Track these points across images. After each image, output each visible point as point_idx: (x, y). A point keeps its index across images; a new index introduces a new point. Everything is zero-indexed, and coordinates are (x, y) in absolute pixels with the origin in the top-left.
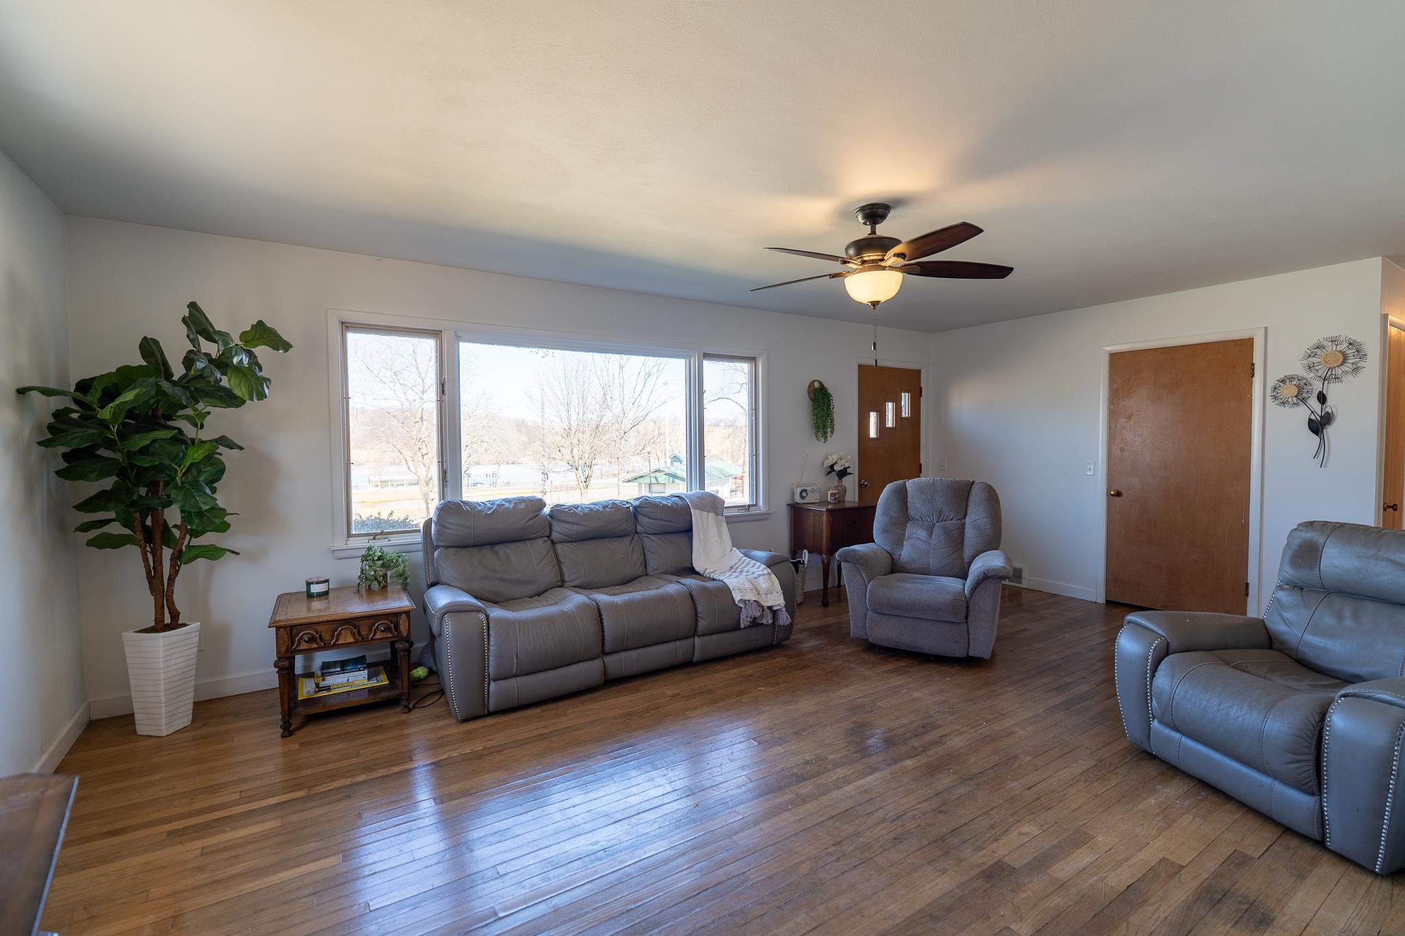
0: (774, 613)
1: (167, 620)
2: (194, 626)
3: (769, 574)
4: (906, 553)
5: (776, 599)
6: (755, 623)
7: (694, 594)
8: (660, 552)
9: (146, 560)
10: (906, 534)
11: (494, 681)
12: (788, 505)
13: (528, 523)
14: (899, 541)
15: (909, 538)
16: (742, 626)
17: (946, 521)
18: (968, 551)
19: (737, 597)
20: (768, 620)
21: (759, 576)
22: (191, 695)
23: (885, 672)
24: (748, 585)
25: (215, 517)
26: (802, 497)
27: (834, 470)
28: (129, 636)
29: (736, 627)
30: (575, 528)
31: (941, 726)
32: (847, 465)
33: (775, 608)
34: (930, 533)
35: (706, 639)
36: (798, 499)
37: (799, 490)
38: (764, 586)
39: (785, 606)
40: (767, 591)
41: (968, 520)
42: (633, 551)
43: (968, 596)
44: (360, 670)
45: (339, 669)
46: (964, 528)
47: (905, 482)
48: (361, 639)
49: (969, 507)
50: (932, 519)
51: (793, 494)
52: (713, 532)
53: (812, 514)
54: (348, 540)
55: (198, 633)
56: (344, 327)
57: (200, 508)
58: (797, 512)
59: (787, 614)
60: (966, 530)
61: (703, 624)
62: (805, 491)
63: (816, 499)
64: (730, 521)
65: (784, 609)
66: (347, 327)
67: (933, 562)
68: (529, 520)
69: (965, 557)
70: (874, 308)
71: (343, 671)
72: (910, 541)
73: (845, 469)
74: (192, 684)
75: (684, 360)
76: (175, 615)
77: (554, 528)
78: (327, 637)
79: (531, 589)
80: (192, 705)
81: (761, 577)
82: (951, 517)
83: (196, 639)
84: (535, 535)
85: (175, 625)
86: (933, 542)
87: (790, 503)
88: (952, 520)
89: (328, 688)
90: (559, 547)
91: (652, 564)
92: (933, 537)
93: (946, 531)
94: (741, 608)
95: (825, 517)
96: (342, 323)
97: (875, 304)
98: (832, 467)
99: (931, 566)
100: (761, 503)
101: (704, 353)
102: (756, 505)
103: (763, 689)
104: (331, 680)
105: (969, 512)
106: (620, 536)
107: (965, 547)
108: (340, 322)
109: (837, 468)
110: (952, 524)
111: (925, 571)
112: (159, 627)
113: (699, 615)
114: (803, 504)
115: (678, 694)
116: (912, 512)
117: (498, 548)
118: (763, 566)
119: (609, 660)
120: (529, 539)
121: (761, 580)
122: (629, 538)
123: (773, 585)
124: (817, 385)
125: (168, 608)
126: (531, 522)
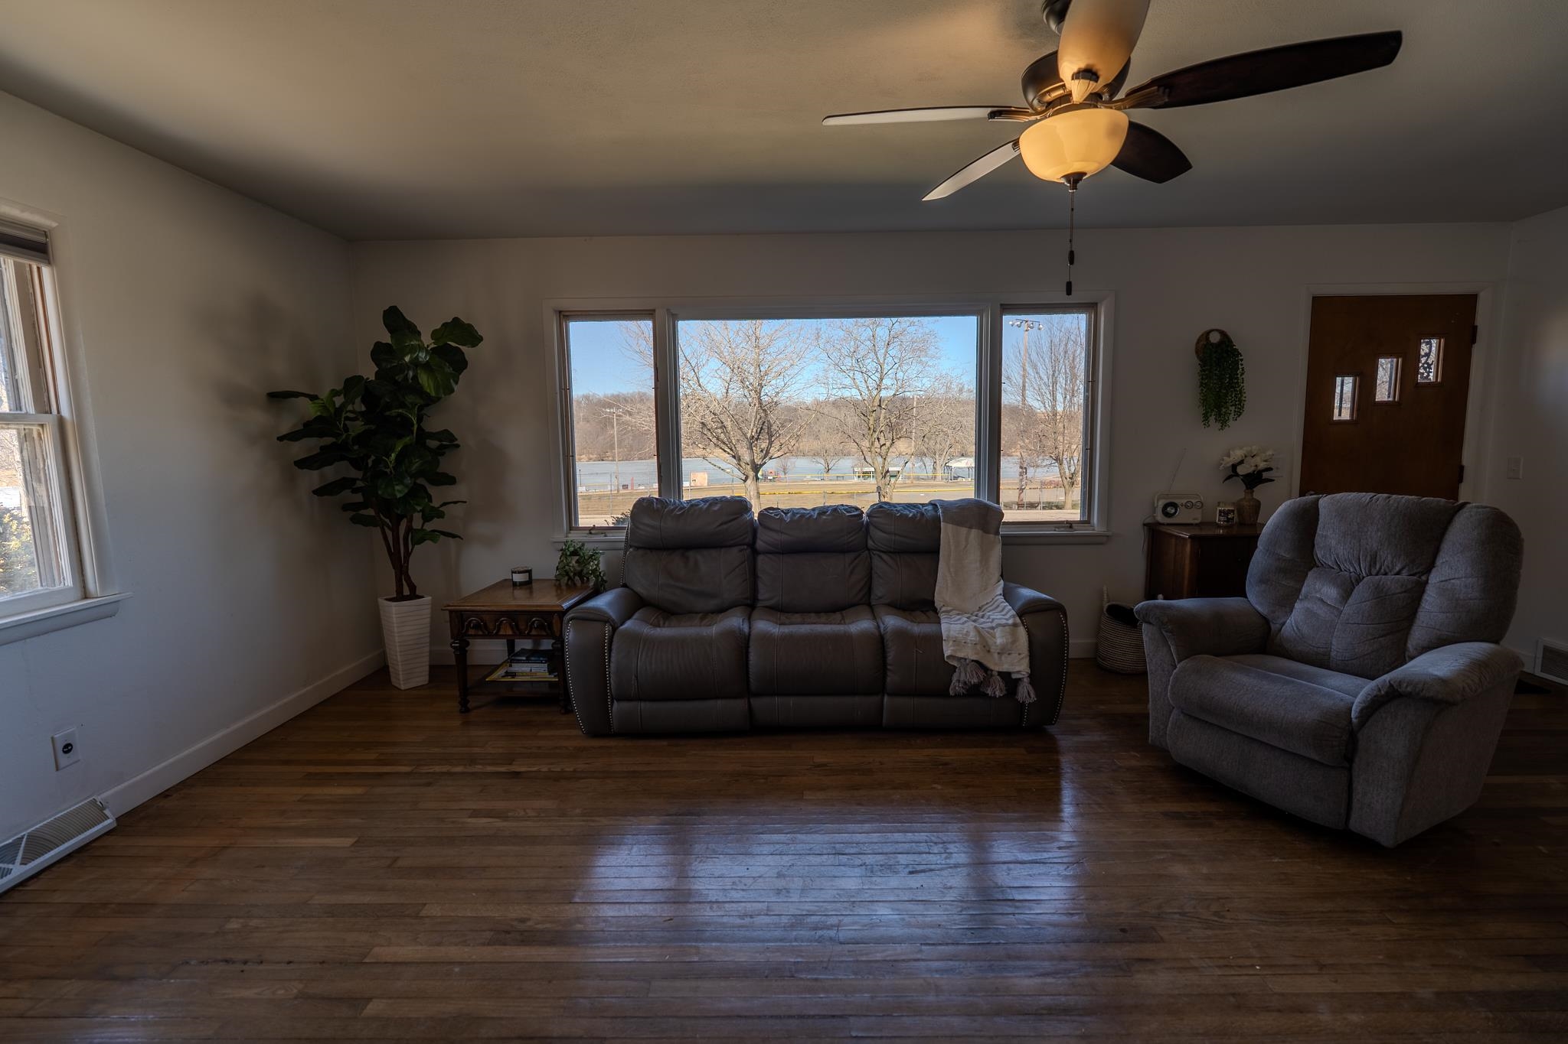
0: (1010, 682)
1: (406, 592)
2: (428, 599)
3: (1015, 625)
4: (1295, 623)
5: (1019, 665)
6: (974, 691)
7: (887, 637)
8: (889, 577)
9: (385, 538)
10: (1304, 590)
11: (618, 700)
12: (1144, 525)
13: (720, 528)
14: (1287, 602)
15: (1306, 597)
16: (951, 693)
17: (1386, 574)
18: (1418, 635)
19: (948, 650)
20: (997, 690)
21: (999, 625)
22: (427, 659)
23: (1166, 814)
24: (973, 636)
25: (417, 505)
26: (1166, 514)
27: (1237, 475)
28: (381, 601)
29: (943, 693)
30: (784, 537)
31: (1162, 940)
32: (1262, 465)
33: (1014, 676)
34: (1347, 593)
35: (900, 701)
36: (1160, 517)
37: (1161, 503)
38: (999, 641)
39: (1030, 676)
40: (1002, 650)
41: (1434, 578)
42: (852, 573)
43: (1354, 720)
44: (542, 663)
45: (524, 658)
46: (1423, 592)
47: (1318, 499)
48: (487, 633)
49: (1441, 554)
50: (1358, 568)
51: (1154, 509)
52: (973, 557)
53: (1173, 541)
54: (570, 533)
55: (430, 606)
56: (562, 316)
57: (395, 495)
58: (1155, 534)
59: (1030, 688)
60: (1425, 597)
61: (892, 679)
62: (1174, 505)
63: (1195, 519)
64: (1009, 542)
65: (1026, 680)
66: (564, 316)
67: (1339, 646)
68: (721, 524)
69: (1409, 645)
70: (1074, 187)
71: (528, 661)
72: (1307, 604)
73: (1260, 472)
74: (427, 649)
75: (976, 318)
76: (413, 588)
77: (759, 535)
78: (491, 626)
79: (713, 603)
80: (427, 668)
81: (1000, 629)
82: (1397, 569)
83: (429, 611)
84: (732, 542)
85: (414, 595)
86: (1348, 609)
87: (1149, 521)
88: (1398, 573)
89: (514, 675)
90: (760, 558)
91: (879, 590)
92: (1350, 601)
93: (1380, 595)
94: (955, 667)
95: (1188, 549)
96: (560, 312)
97: (1075, 178)
98: (1234, 467)
99: (1333, 654)
100: (1095, 519)
101: (1001, 305)
102: (1088, 522)
103: (939, 787)
104: (517, 668)
105: (1439, 562)
106: (843, 551)
107: (1415, 628)
108: (555, 311)
109: (1242, 470)
110: (1396, 581)
111: (1322, 661)
112: (400, 597)
113: (889, 667)
114: (1168, 524)
115: (825, 765)
116: (1319, 553)
117: (691, 554)
118: (1013, 612)
119: (758, 703)
120: (725, 547)
121: (998, 632)
122: (852, 555)
123: (1014, 642)
124: (1215, 338)
125: (406, 582)
126: (725, 526)
